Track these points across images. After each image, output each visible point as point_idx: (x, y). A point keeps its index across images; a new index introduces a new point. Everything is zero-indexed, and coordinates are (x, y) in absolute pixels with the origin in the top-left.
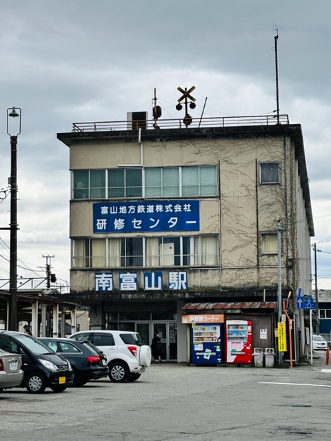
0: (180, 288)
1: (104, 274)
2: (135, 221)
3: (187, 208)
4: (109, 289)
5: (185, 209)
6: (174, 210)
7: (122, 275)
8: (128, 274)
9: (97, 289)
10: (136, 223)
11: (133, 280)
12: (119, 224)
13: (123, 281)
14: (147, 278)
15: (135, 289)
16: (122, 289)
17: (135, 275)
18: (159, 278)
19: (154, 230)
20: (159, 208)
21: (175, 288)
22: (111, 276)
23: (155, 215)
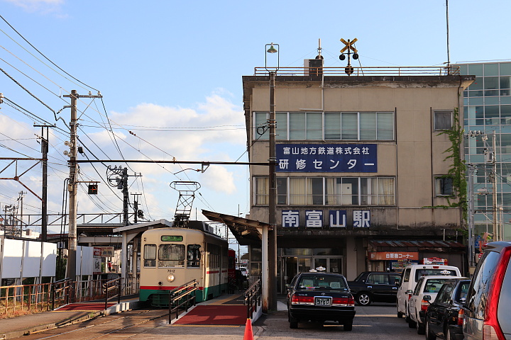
0: (363, 226)
1: (290, 211)
2: (316, 162)
3: (365, 151)
4: (295, 226)
5: (363, 151)
6: (353, 152)
7: (307, 213)
8: (314, 212)
9: (284, 226)
10: (317, 164)
11: (319, 218)
12: (301, 164)
13: (309, 218)
14: (332, 216)
15: (320, 226)
16: (308, 225)
17: (321, 213)
18: (344, 216)
19: (334, 171)
20: (339, 150)
21: (359, 226)
22: (297, 213)
23: (335, 156)
